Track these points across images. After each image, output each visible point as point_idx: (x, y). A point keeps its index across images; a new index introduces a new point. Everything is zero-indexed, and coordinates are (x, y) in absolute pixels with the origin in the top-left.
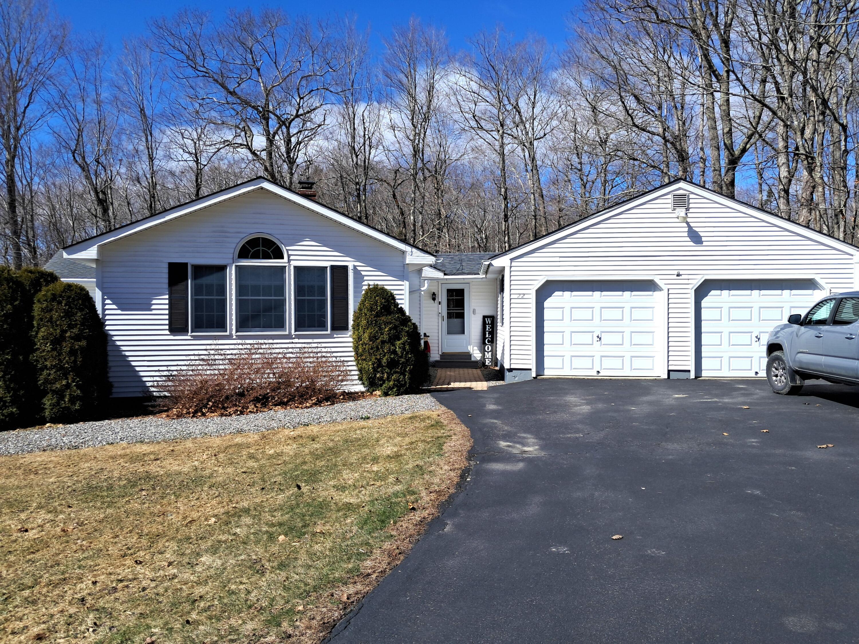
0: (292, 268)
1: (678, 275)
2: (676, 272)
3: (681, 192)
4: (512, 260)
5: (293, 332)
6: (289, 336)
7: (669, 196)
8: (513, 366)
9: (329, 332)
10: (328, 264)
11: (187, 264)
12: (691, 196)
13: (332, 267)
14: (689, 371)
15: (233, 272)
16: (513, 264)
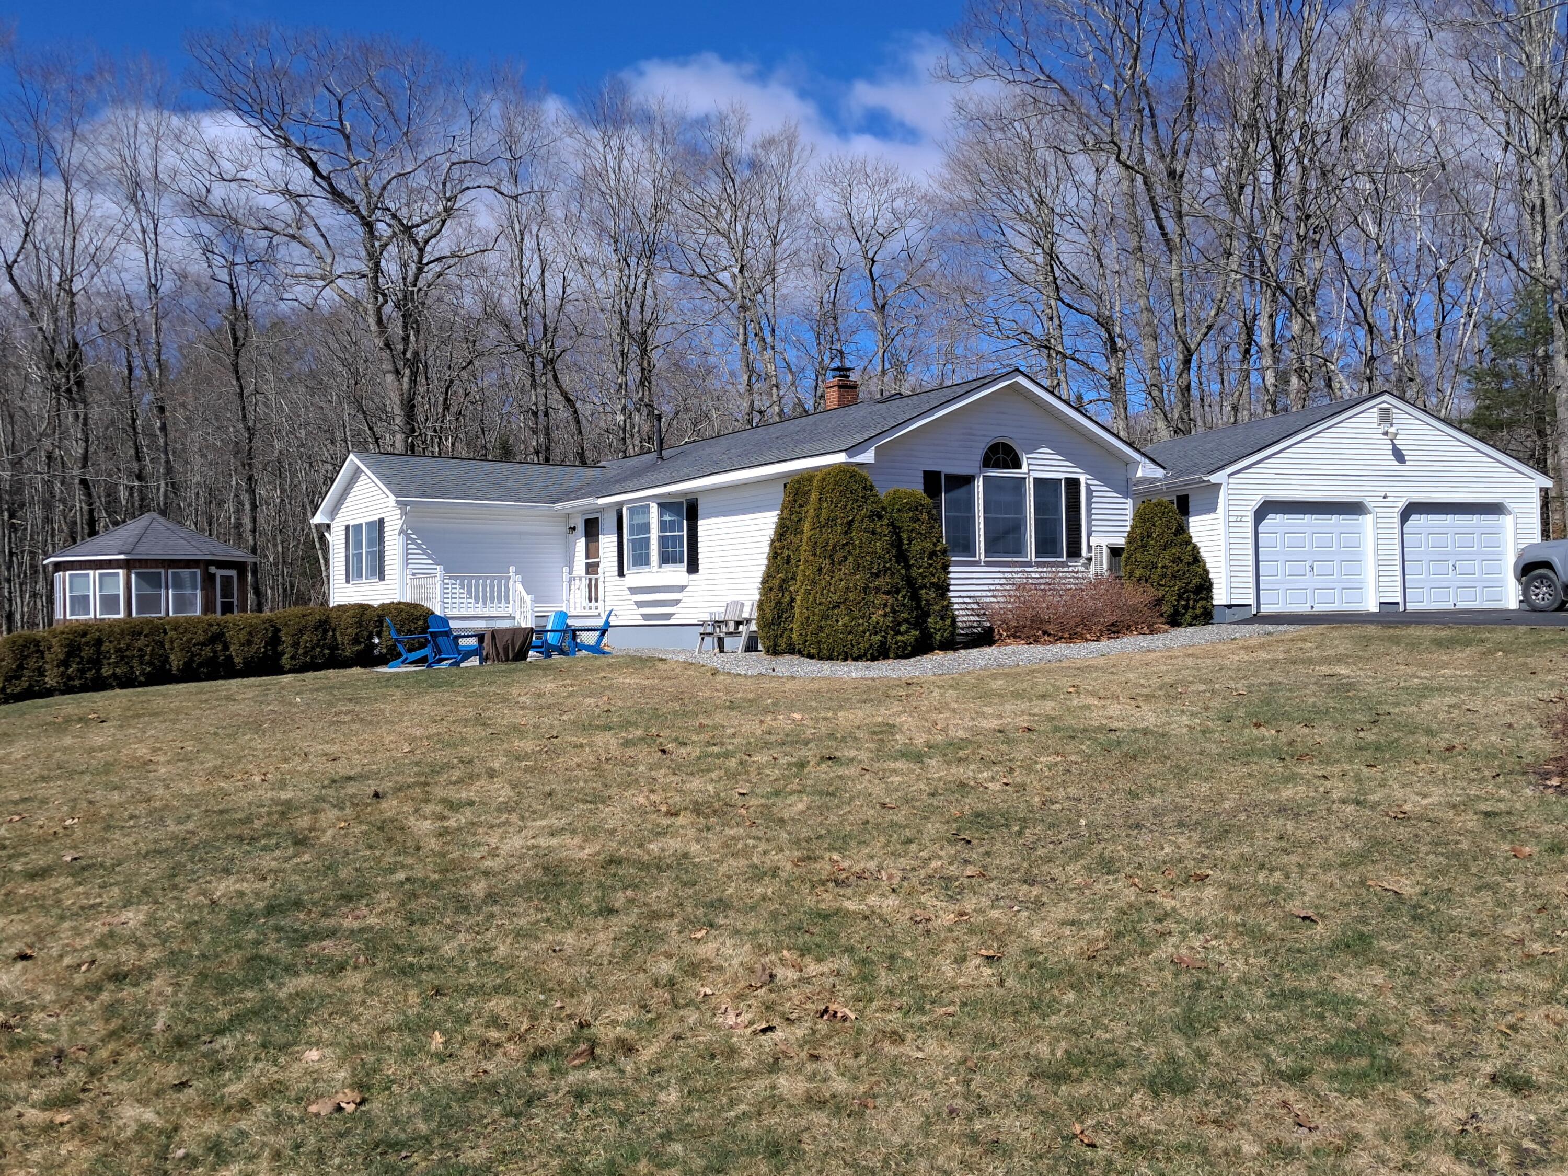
0: (1032, 480)
1: (1385, 497)
2: (1383, 494)
3: (1385, 406)
4: (1230, 475)
5: (1034, 559)
6: (1029, 564)
7: (1375, 410)
8: (1234, 602)
9: (1064, 559)
10: (1062, 476)
11: (939, 473)
12: (1395, 411)
13: (1066, 479)
14: (1397, 603)
15: (981, 483)
16: (1231, 480)
